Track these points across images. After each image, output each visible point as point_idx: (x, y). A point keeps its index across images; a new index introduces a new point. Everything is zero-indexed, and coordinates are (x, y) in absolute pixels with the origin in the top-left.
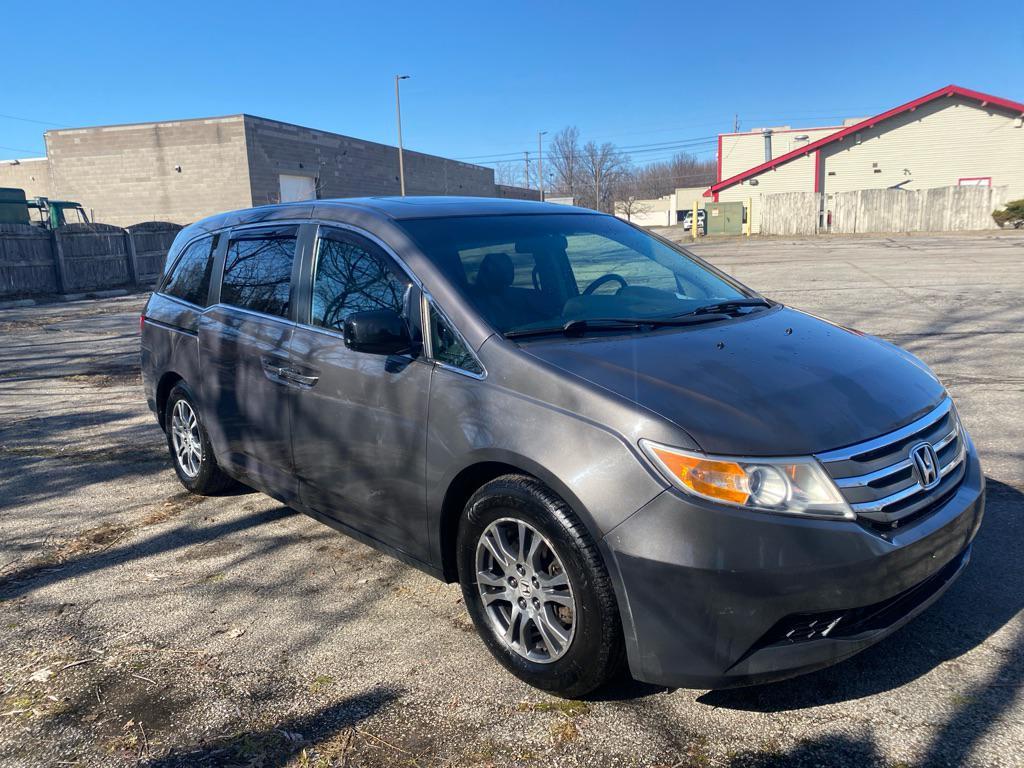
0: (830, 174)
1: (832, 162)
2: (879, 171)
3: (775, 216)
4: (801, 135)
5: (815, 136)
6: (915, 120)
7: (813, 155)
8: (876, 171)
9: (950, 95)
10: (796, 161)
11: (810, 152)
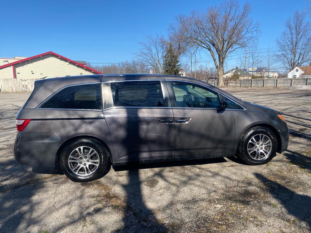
0: (18, 73)
1: (18, 70)
2: (33, 73)
3: (7, 86)
4: (6, 60)
5: (11, 61)
6: (41, 60)
7: (12, 67)
8: (32, 73)
9: (51, 54)
10: (6, 68)
11: (11, 66)
